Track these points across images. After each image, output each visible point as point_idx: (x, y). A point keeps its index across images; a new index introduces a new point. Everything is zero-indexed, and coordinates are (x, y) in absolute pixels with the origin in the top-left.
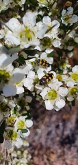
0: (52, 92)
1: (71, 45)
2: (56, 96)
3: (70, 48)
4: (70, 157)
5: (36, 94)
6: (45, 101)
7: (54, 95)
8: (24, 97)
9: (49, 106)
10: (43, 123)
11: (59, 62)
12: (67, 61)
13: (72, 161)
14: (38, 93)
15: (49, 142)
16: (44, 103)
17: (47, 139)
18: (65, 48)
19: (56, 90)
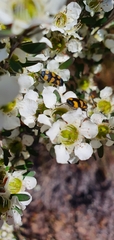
0: (69, 130)
1: (99, 53)
2: (76, 138)
3: (97, 58)
4: (86, 223)
5: (39, 132)
6: (56, 147)
7: (72, 135)
8: (20, 136)
9: (62, 155)
10: (47, 173)
11: (78, 81)
12: (91, 80)
13: (88, 230)
14: (42, 130)
15: (56, 202)
16: (53, 150)
17: (53, 197)
18: (89, 58)
19: (77, 126)
